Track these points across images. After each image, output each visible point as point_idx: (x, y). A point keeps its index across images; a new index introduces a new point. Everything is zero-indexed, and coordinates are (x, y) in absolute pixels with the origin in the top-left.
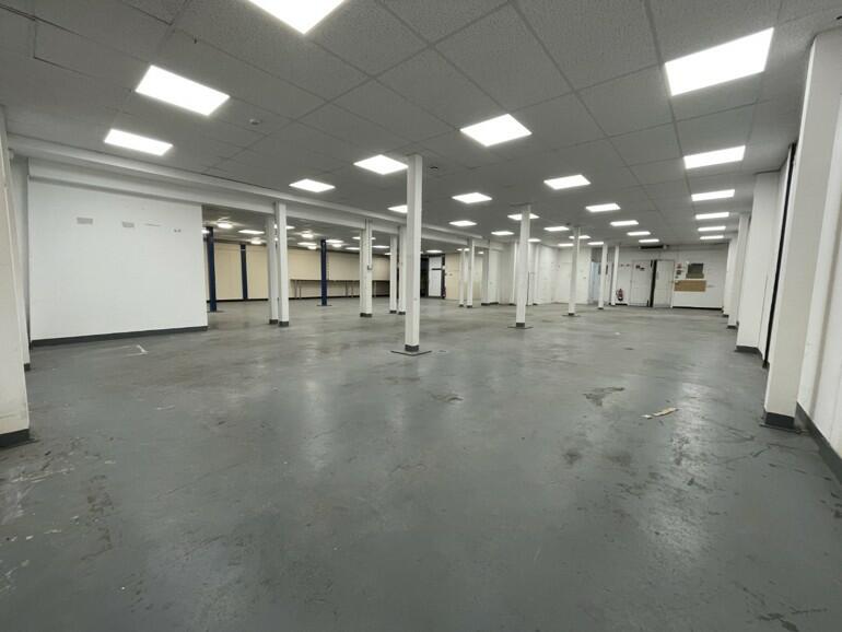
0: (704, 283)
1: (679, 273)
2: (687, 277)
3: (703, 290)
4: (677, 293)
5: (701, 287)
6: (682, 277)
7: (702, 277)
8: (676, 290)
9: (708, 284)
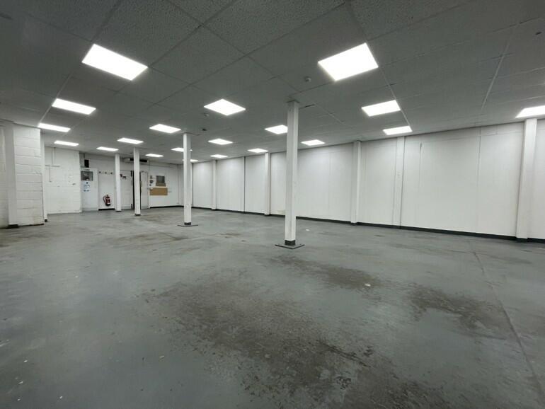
0: (166, 189)
1: (151, 182)
2: (157, 185)
3: (166, 194)
4: (151, 196)
5: (165, 192)
6: (154, 185)
7: (165, 185)
8: (151, 195)
9: (169, 190)
